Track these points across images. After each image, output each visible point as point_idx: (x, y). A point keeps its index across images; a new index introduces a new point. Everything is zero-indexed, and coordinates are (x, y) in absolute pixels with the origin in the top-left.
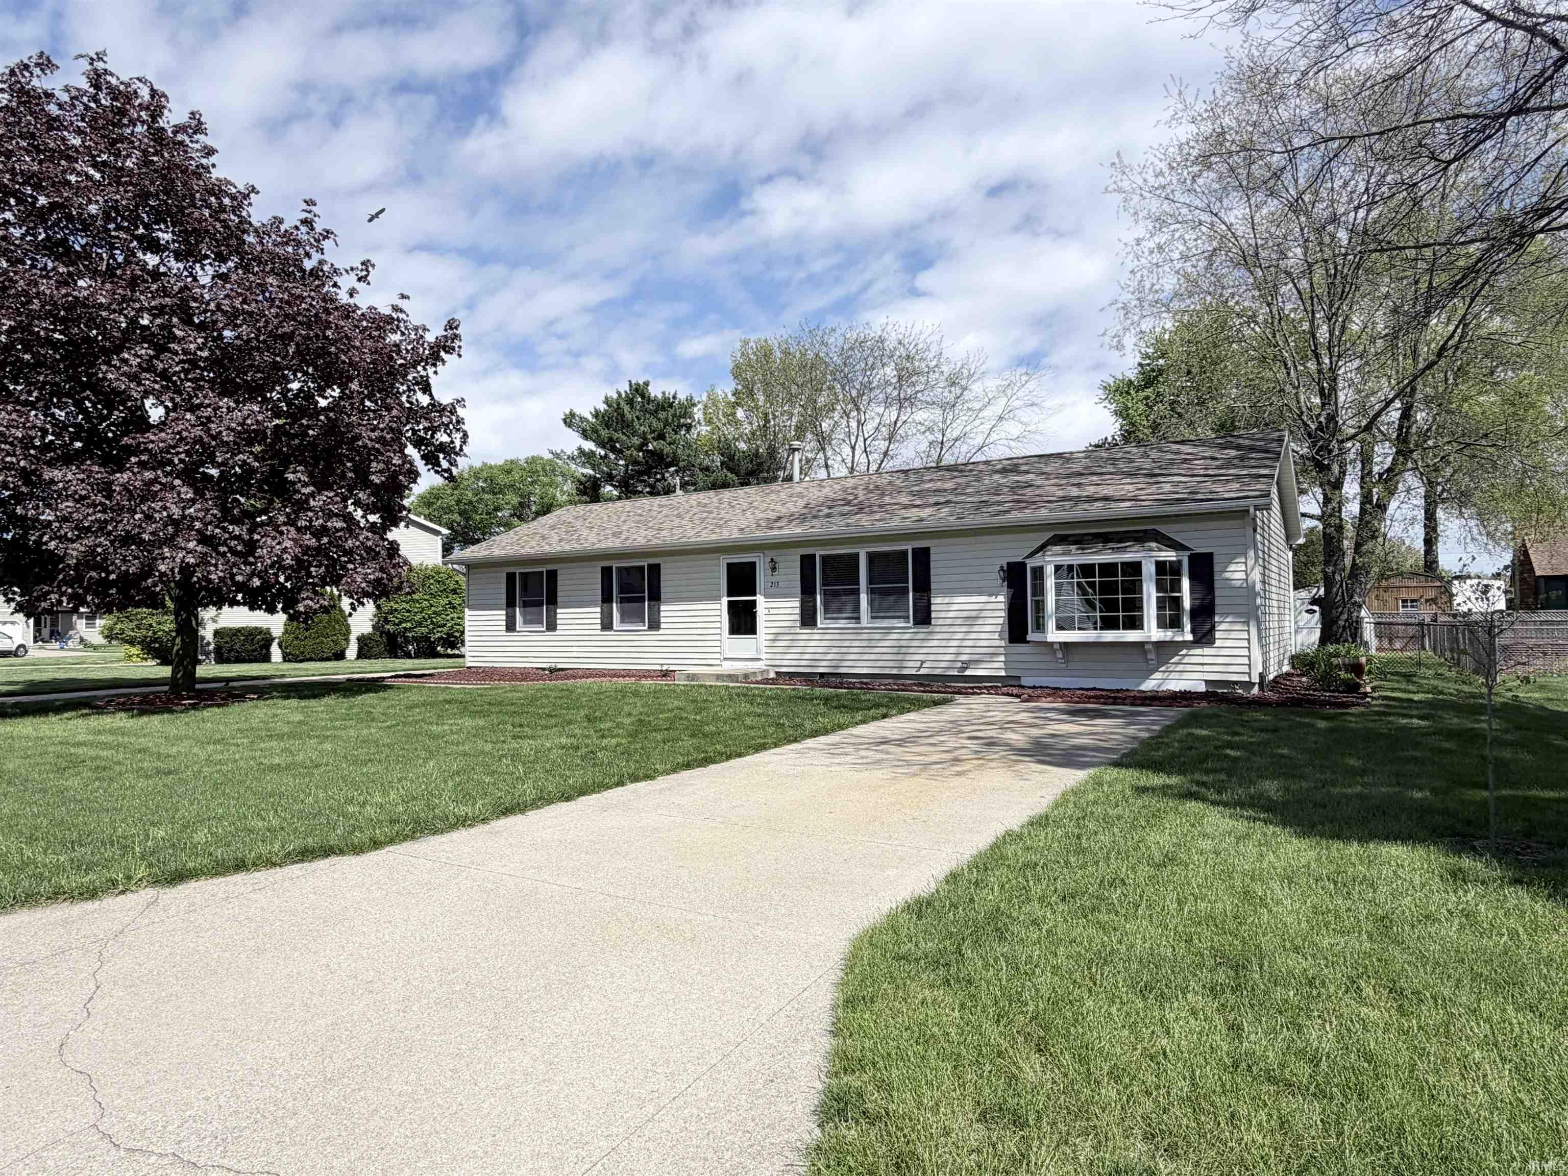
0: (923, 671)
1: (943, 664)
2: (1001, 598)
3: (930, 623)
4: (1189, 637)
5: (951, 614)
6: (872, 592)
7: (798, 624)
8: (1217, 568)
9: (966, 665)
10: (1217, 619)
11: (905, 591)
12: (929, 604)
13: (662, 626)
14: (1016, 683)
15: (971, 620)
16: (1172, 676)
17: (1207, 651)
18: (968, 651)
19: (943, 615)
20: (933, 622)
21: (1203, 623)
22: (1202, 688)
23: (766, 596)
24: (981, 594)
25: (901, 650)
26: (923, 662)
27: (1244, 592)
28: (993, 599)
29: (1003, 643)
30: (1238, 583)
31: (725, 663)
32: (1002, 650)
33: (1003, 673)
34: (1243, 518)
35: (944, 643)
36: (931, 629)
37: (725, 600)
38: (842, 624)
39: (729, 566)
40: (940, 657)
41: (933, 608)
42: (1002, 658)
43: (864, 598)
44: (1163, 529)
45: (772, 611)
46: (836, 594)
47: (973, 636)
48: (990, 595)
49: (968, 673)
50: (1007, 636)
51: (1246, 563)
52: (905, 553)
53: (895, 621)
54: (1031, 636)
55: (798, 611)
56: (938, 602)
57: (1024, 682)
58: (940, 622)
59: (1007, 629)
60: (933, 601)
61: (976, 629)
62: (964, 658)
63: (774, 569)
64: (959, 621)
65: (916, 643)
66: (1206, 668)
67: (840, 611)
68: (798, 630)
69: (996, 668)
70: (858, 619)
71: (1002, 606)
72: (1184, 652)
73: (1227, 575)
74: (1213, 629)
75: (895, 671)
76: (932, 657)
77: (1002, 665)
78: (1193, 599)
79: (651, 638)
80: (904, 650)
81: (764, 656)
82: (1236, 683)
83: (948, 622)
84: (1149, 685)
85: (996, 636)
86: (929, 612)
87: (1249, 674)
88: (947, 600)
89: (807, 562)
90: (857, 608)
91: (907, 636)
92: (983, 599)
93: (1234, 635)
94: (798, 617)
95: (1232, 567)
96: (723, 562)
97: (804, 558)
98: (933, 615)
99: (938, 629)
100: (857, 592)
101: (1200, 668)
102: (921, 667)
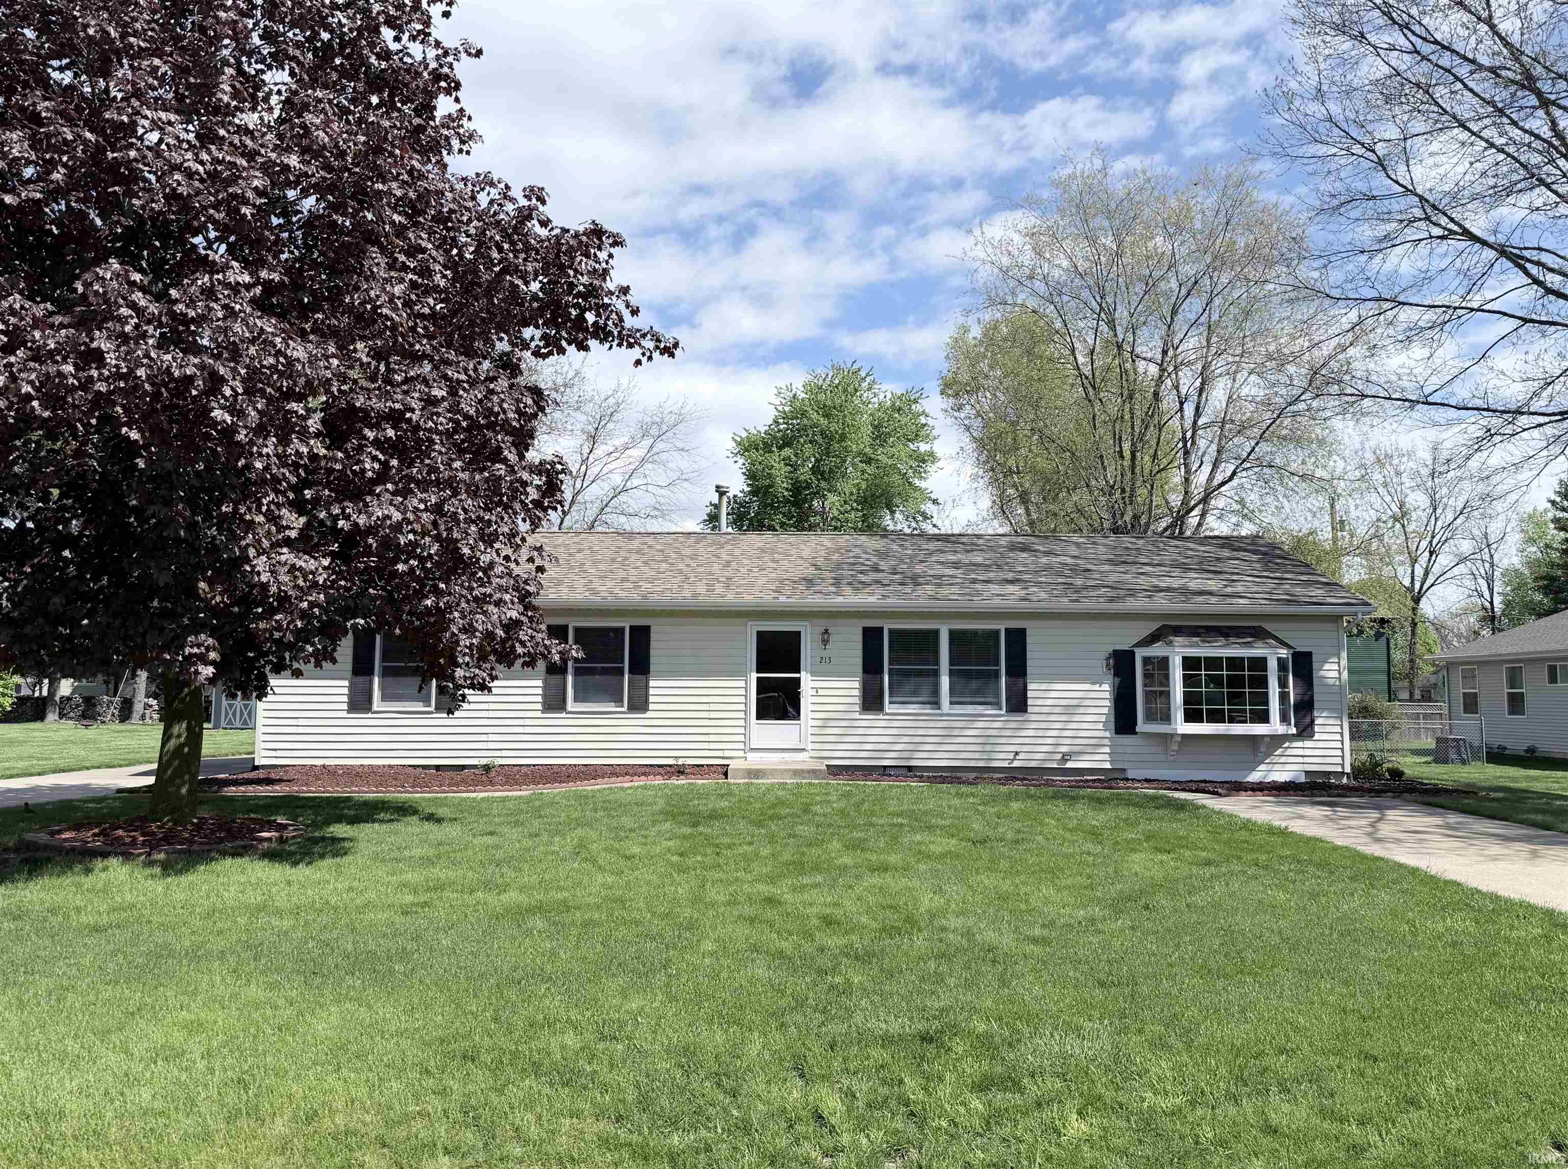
0: (1016, 764)
1: (1039, 756)
2: (1106, 687)
3: (1026, 711)
4: (1294, 731)
5: (1049, 702)
6: (952, 673)
7: (857, 708)
8: (1315, 666)
9: (1065, 757)
10: (1316, 714)
11: (997, 674)
12: (1025, 690)
13: (651, 707)
14: (1122, 776)
15: (1070, 710)
16: (1277, 767)
17: (1308, 744)
18: (1068, 741)
19: (1040, 702)
20: (1030, 709)
21: (1304, 716)
22: (1303, 779)
23: (813, 673)
24: (1084, 680)
25: (987, 741)
26: (1017, 753)
27: (1336, 689)
28: (1097, 687)
29: (1107, 734)
30: (1331, 682)
31: (750, 756)
32: (1107, 742)
33: (1108, 766)
34: (1337, 621)
35: (1040, 733)
36: (1026, 717)
37: (754, 676)
38: (912, 709)
39: (760, 634)
40: (1037, 749)
41: (1029, 694)
42: (1107, 750)
43: (945, 681)
44: (1268, 626)
45: (821, 692)
46: (907, 674)
47: (1074, 726)
48: (1094, 683)
49: (1069, 765)
50: (1112, 726)
51: (1339, 663)
52: (997, 633)
53: (980, 707)
54: (1142, 726)
55: (856, 693)
56: (1034, 688)
57: (1130, 774)
58: (1037, 709)
59: (1112, 719)
60: (1030, 686)
61: (1077, 718)
62: (1064, 749)
63: (825, 642)
64: (1057, 710)
65: (1008, 733)
66: (1307, 760)
67: (915, 693)
68: (857, 716)
69: (1101, 760)
70: (936, 704)
71: (1107, 695)
72: (1287, 745)
73: (1322, 673)
74: (1312, 722)
75: (981, 764)
76: (1026, 748)
77: (1107, 757)
78: (1295, 695)
79: (632, 723)
80: (992, 740)
81: (810, 746)
82: (1330, 773)
83: (1045, 710)
84: (1254, 777)
85: (1100, 726)
86: (1025, 698)
87: (1343, 765)
88: (1044, 686)
89: (871, 637)
90: (936, 692)
91: (997, 725)
92: (1087, 686)
93: (1328, 729)
94: (857, 700)
95: (1327, 666)
96: (752, 630)
97: (866, 631)
98: (1030, 702)
99: (1034, 717)
100: (936, 674)
101: (1300, 760)
102: (1014, 759)
